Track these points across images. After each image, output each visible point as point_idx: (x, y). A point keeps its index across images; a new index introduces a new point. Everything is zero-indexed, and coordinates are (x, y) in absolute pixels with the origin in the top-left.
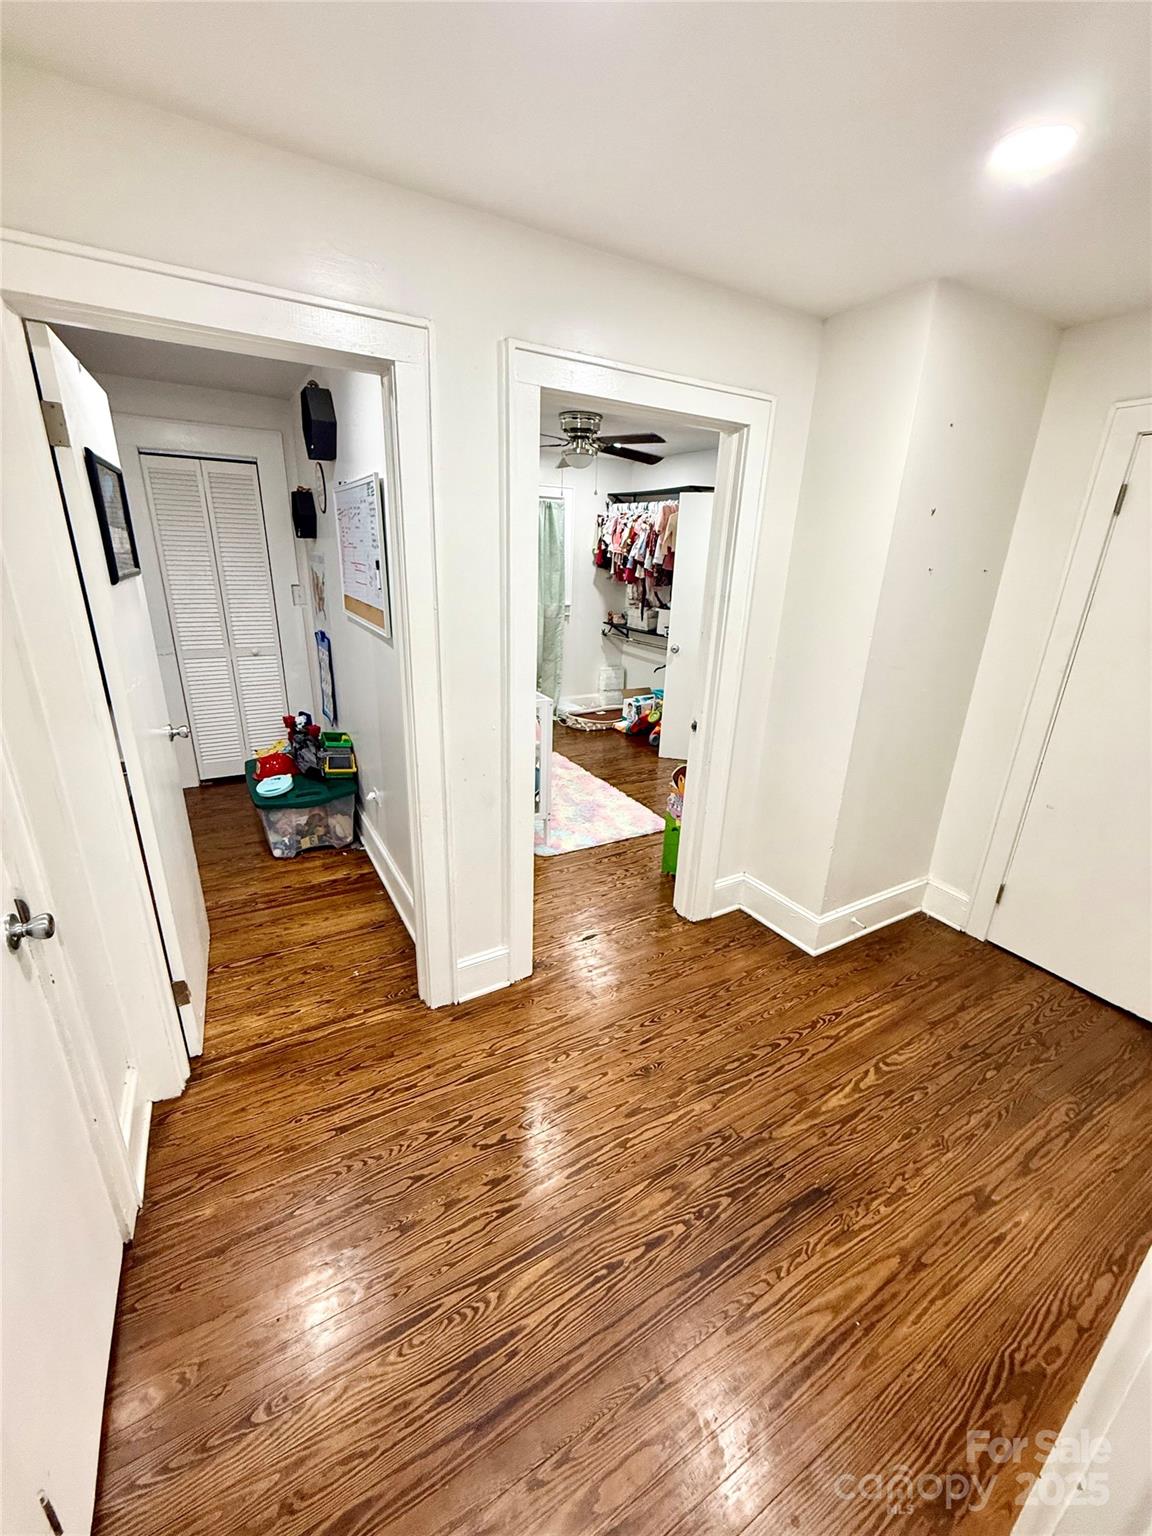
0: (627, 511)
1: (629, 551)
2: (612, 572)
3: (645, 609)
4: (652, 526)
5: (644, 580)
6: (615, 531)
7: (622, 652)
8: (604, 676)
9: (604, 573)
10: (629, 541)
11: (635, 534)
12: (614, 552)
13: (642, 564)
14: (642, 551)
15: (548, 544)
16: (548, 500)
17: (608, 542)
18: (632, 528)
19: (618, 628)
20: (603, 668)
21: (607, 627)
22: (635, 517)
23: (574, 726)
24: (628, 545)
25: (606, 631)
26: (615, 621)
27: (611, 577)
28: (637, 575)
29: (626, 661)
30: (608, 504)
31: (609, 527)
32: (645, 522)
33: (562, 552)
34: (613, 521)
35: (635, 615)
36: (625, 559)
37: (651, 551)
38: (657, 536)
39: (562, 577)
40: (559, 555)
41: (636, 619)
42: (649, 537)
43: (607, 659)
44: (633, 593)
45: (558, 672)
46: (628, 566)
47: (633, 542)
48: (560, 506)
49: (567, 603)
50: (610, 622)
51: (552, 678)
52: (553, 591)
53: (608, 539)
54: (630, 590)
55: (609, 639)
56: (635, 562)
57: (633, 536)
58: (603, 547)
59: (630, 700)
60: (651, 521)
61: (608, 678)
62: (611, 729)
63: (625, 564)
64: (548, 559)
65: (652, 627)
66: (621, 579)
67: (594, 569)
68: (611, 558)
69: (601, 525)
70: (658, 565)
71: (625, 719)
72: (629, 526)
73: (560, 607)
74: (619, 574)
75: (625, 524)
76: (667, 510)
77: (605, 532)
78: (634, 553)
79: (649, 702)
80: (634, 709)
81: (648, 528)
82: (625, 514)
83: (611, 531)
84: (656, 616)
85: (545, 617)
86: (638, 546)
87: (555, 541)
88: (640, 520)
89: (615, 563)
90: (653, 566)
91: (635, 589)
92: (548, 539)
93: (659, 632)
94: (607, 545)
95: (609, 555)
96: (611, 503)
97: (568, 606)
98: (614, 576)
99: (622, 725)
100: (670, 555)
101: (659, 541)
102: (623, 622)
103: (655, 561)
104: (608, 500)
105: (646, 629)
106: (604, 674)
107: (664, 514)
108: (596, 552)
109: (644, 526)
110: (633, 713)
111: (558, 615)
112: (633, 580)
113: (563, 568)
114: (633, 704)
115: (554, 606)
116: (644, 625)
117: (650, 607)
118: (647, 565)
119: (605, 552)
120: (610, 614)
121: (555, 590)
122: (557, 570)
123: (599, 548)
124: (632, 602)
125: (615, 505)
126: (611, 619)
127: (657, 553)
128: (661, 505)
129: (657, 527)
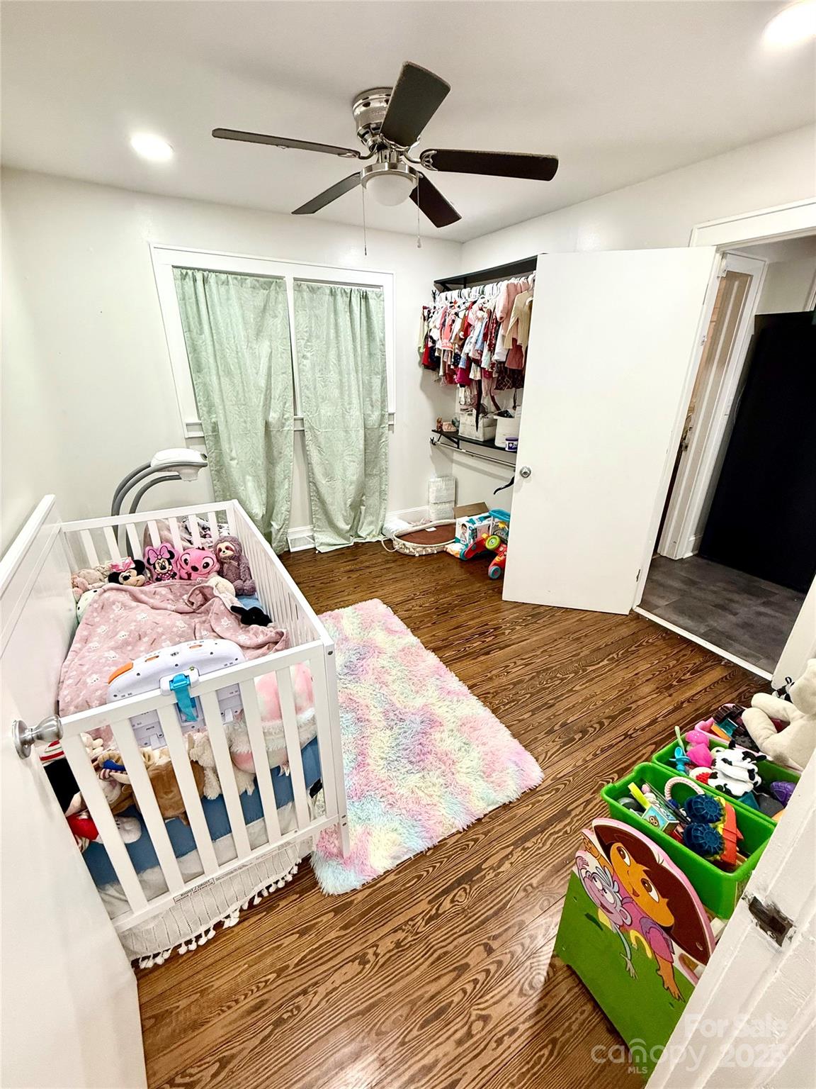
0: (458, 299)
1: (461, 347)
2: (441, 373)
3: (481, 415)
4: (490, 313)
5: (480, 382)
6: (443, 324)
7: (452, 461)
8: (433, 488)
9: (432, 376)
10: (461, 334)
11: (470, 325)
12: (442, 349)
13: (478, 363)
14: (478, 346)
15: (366, 343)
16: (364, 289)
17: (435, 338)
18: (465, 317)
19: (449, 436)
20: (432, 480)
21: (436, 436)
22: (467, 305)
23: (401, 551)
24: (461, 339)
25: (435, 440)
26: (445, 428)
27: (439, 380)
28: (471, 376)
29: (456, 470)
30: (434, 294)
31: (436, 320)
32: (481, 309)
33: (383, 352)
34: (441, 312)
35: (468, 422)
36: (457, 358)
37: (490, 346)
38: (498, 324)
39: (384, 381)
40: (379, 355)
41: (468, 426)
42: (487, 327)
43: (437, 470)
44: (466, 397)
45: (383, 487)
46: (460, 366)
47: (466, 335)
48: (379, 296)
49: (391, 411)
50: (439, 431)
51: (377, 494)
52: (374, 397)
53: (435, 334)
54: (462, 394)
55: (439, 449)
56: (470, 361)
57: (467, 328)
58: (430, 344)
59: (464, 520)
60: (489, 306)
61: (438, 491)
62: (443, 551)
63: (456, 363)
64: (366, 360)
65: (488, 436)
66: (451, 381)
67: (419, 371)
68: (439, 358)
69: (426, 318)
70: (500, 363)
71: (459, 541)
72: (461, 315)
73: (383, 416)
74: (449, 376)
75: (457, 314)
76: (512, 289)
77: (431, 325)
78: (469, 349)
79: (486, 522)
80: (469, 532)
81: (486, 315)
82: (455, 302)
83: (438, 324)
84: (493, 424)
85: (365, 428)
86: (473, 340)
87: (374, 339)
88: (475, 307)
89: (444, 363)
90: (493, 365)
91: (468, 393)
92: (365, 336)
93: (497, 443)
94: (434, 342)
95: (436, 354)
96: (437, 292)
97: (393, 414)
98: (443, 379)
99: (455, 549)
100: (518, 351)
101: (501, 332)
102: (453, 429)
103: (496, 357)
104: (434, 289)
105: (481, 439)
106: (433, 486)
107: (509, 295)
108: (422, 350)
109: (480, 314)
110: (467, 535)
111: (380, 425)
112: (466, 382)
113: (384, 371)
114: (468, 525)
115: (375, 416)
116: (479, 435)
117: (485, 413)
118: (485, 364)
119: (432, 350)
120: (439, 422)
121: (376, 396)
122: (378, 373)
123: (426, 345)
124: (465, 407)
125: (443, 295)
126: (441, 427)
127: (499, 347)
128: (503, 284)
129: (498, 314)
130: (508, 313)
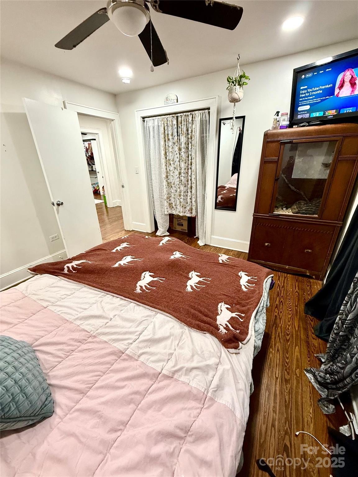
3: (89, 166)
4: (86, 147)
38: (88, 149)
65: (92, 169)
76: (89, 144)
84: (92, 167)
93: (94, 170)
100: (92, 154)
101: (89, 150)
103: (89, 155)
127: (89, 153)
128: (87, 142)
129: (88, 148)
130: (89, 147)
